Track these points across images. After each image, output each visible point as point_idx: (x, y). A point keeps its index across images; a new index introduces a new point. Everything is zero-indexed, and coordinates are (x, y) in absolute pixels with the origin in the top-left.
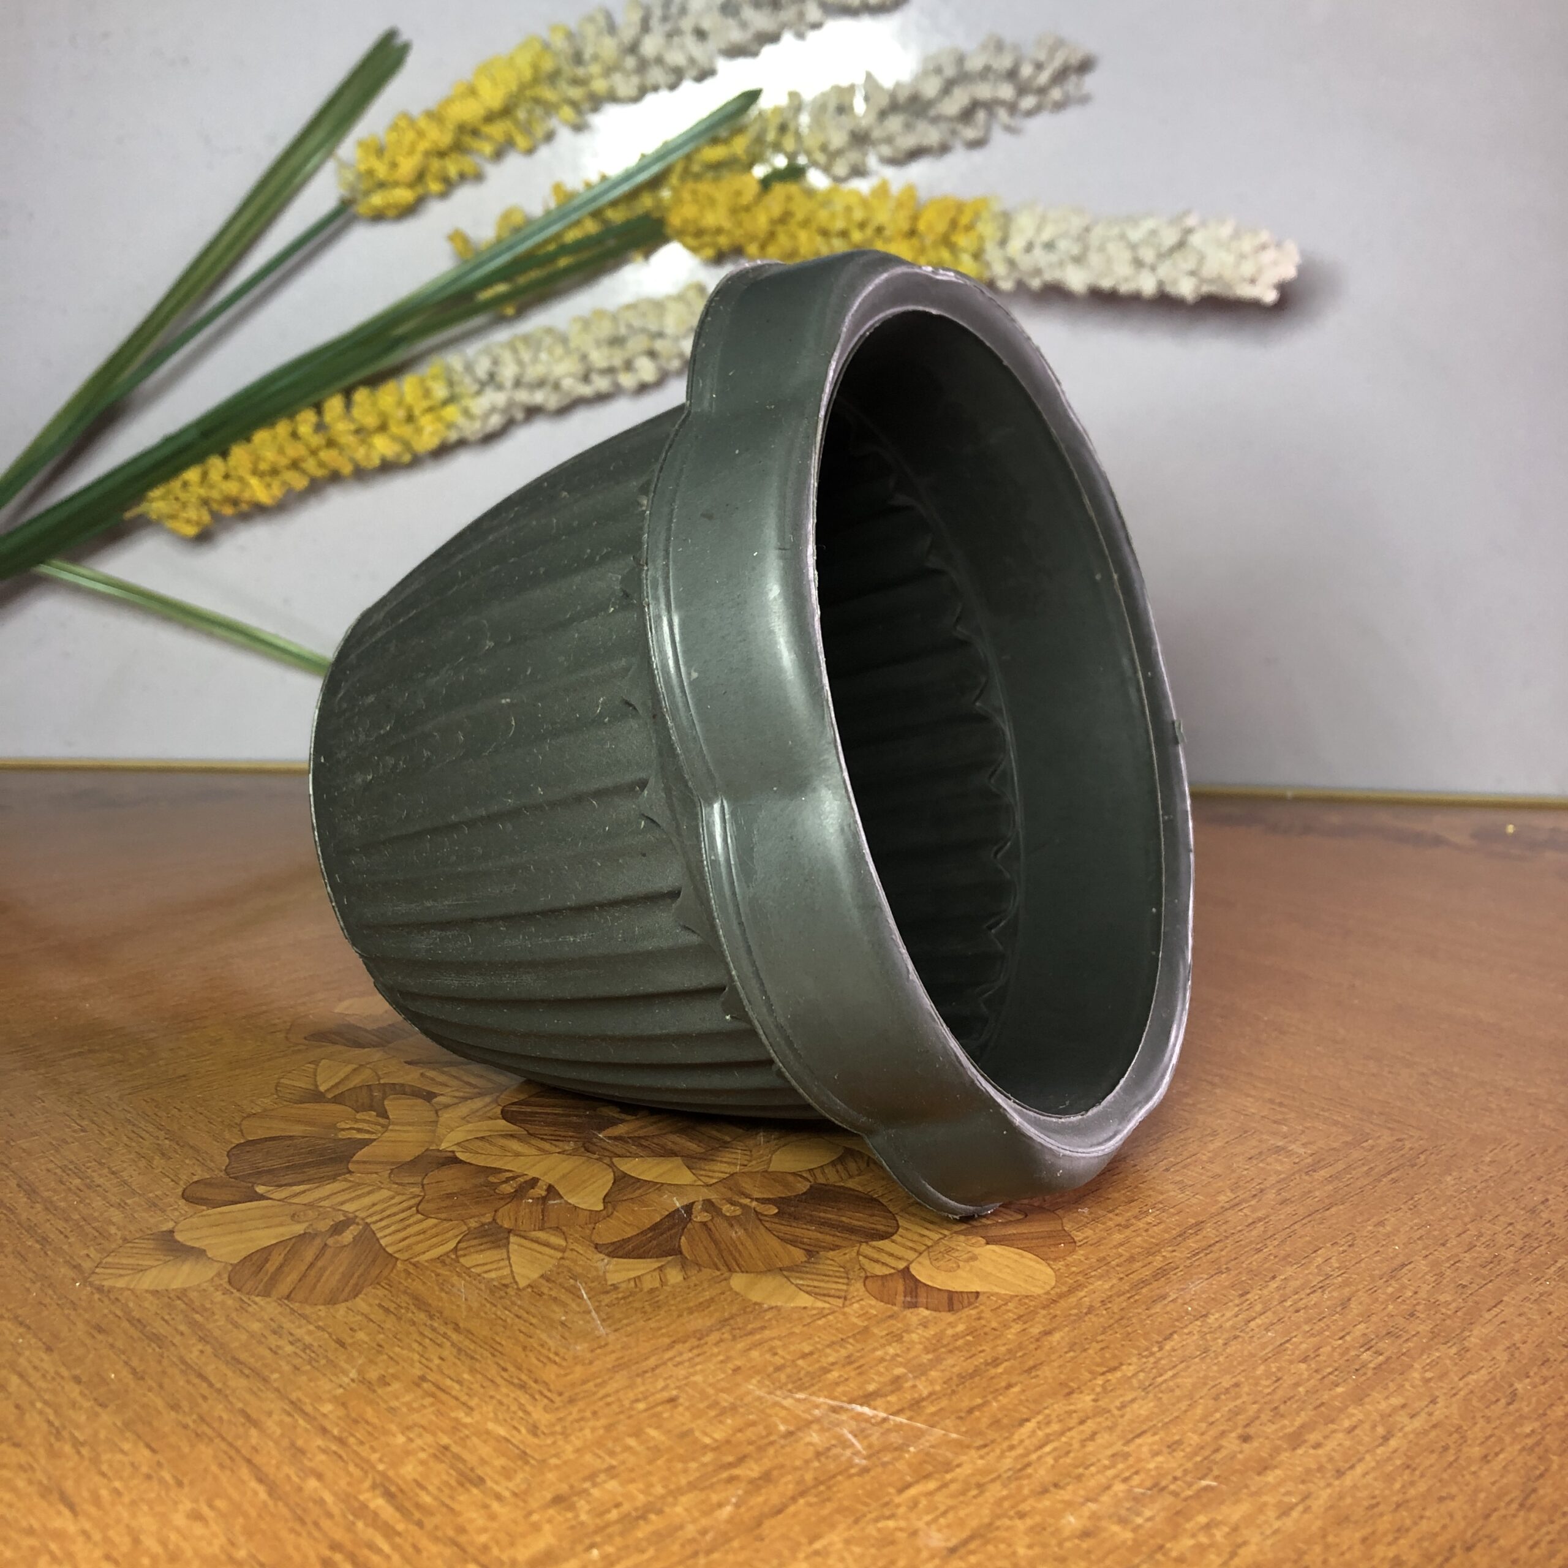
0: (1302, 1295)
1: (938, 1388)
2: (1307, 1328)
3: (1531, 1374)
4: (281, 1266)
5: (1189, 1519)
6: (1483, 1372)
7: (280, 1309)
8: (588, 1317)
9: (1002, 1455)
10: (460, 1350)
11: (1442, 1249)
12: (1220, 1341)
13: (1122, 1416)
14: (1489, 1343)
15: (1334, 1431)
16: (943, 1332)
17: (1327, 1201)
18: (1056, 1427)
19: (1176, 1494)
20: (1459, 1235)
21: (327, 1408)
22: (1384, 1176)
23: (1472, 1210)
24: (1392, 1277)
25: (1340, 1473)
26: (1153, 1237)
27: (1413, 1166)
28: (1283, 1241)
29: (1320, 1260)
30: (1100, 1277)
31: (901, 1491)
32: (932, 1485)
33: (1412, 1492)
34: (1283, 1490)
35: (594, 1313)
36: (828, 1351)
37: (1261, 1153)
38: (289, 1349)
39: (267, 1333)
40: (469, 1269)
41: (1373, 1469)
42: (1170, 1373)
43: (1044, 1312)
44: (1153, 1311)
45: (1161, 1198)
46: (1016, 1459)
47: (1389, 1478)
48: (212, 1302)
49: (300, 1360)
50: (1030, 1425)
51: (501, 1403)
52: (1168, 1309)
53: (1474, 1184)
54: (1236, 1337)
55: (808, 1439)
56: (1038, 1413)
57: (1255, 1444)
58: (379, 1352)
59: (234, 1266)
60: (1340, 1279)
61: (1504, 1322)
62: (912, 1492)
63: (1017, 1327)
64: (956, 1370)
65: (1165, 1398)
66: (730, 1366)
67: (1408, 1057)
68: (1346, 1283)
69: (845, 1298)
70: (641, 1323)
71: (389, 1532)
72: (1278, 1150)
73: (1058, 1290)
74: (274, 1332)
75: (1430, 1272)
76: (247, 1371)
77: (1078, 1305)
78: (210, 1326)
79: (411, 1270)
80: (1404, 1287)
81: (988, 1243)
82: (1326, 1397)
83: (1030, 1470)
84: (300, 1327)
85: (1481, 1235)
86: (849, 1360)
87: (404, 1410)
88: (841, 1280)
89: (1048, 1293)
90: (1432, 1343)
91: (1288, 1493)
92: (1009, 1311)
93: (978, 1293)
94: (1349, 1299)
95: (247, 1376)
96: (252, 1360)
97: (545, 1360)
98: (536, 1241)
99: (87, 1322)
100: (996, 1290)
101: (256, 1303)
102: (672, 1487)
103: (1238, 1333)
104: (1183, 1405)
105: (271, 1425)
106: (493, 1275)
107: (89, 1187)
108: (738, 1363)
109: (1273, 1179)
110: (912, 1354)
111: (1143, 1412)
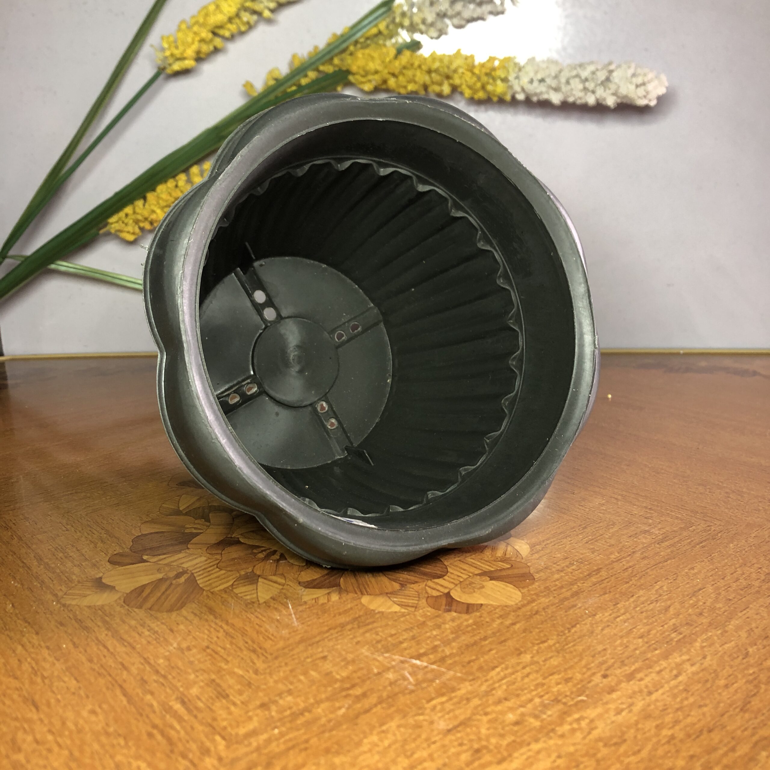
0: (646, 604)
1: (454, 651)
2: (645, 621)
3: (758, 644)
4: (149, 594)
5: (570, 715)
6: (733, 643)
7: (146, 615)
8: (290, 617)
9: (481, 685)
10: (227, 633)
11: (722, 581)
12: (600, 628)
13: (544, 665)
14: (738, 628)
15: (651, 673)
16: (461, 623)
17: (666, 557)
18: (510, 671)
19: (565, 704)
20: (732, 574)
21: (161, 661)
22: (698, 544)
23: (741, 561)
24: (694, 595)
25: (650, 693)
26: (574, 576)
27: (713, 539)
28: (640, 578)
29: (658, 587)
30: (544, 596)
31: (429, 701)
32: (444, 699)
33: (686, 703)
34: (620, 702)
35: (293, 616)
36: (404, 633)
37: (636, 534)
38: (147, 633)
39: (138, 626)
40: (237, 594)
41: (668, 691)
42: (572, 644)
43: (513, 614)
44: (568, 613)
45: (581, 556)
46: (488, 686)
47: (675, 696)
48: (115, 612)
49: (151, 639)
50: (498, 670)
51: (242, 659)
52: (576, 612)
53: (744, 548)
54: (608, 626)
55: (387, 676)
56: (502, 663)
57: (609, 679)
58: (189, 635)
59: (127, 594)
60: (666, 596)
61: (748, 618)
62: (434, 702)
63: (498, 621)
64: (466, 642)
65: (567, 656)
66: (355, 640)
67: (720, 484)
68: (669, 599)
69: (416, 607)
70: (315, 620)
71: (180, 719)
72: (645, 532)
73: (522, 603)
74: (141, 625)
75: (713, 592)
76: (126, 644)
77: (531, 610)
78: (112, 622)
79: (210, 595)
80: (698, 600)
81: (491, 580)
82: (649, 655)
83: (494, 692)
84: (153, 623)
85: (743, 574)
86: (413, 638)
87: (196, 662)
88: (415, 599)
89: (517, 604)
90: (709, 628)
91: (622, 703)
92: (496, 613)
93: (482, 605)
94: (670, 607)
95: (125, 646)
96: (129, 639)
97: (266, 638)
98: (271, 581)
99: (56, 621)
100: (491, 603)
101: (135, 612)
102: (318, 699)
103: (610, 624)
104: (576, 660)
105: (134, 670)
106: (248, 597)
107: (66, 557)
108: (359, 639)
109: (641, 546)
110: (444, 635)
111: (556, 663)
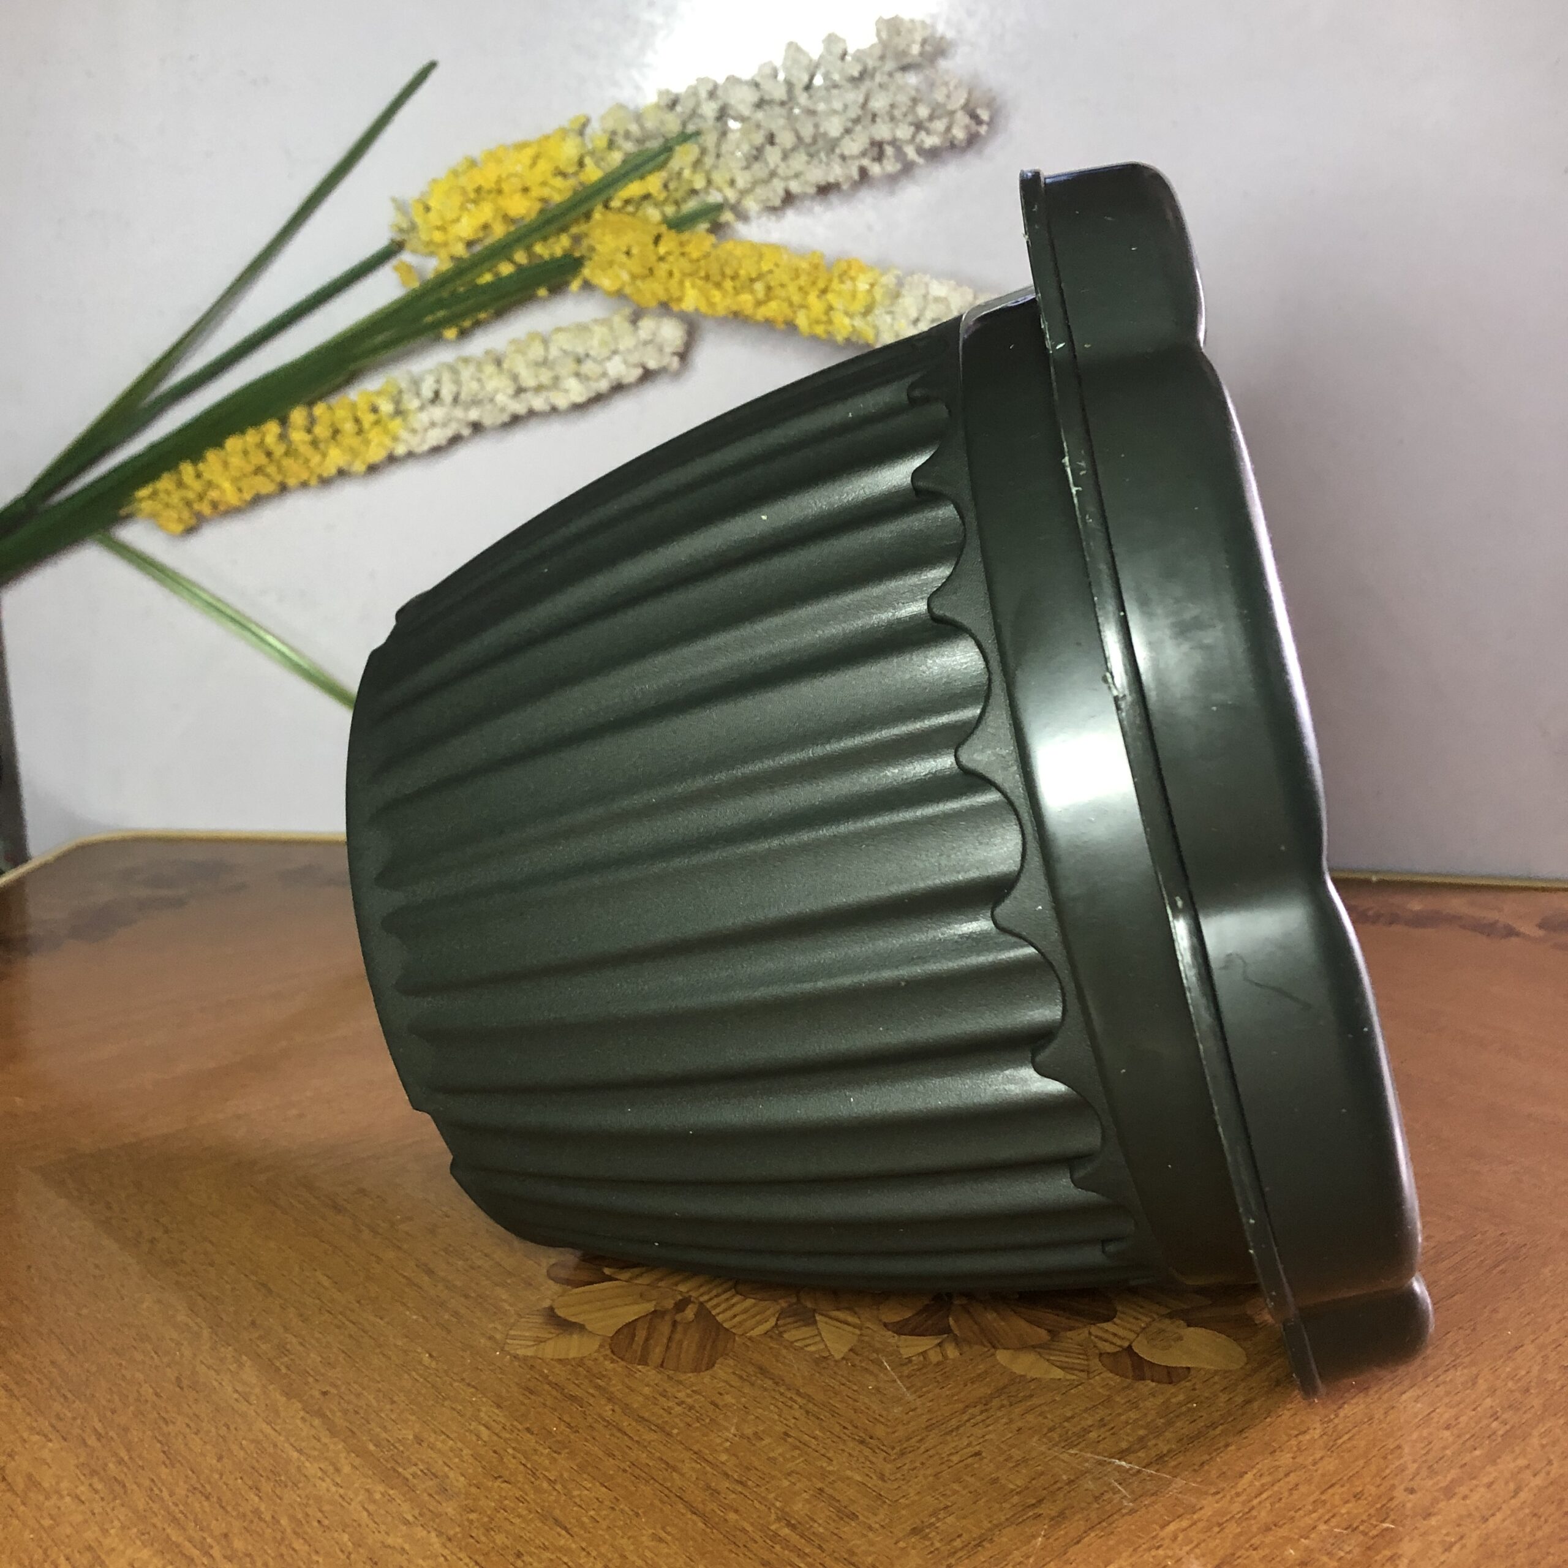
0: (1439, 1372)
1: (1173, 1446)
2: (1446, 1400)
4: (647, 1340)
5: (1378, 1553)
7: (659, 1376)
8: (895, 1385)
9: (1232, 1501)
10: (807, 1412)
11: (1546, 1334)
12: (1381, 1411)
13: (1316, 1471)
15: (1477, 1486)
16: (1169, 1399)
18: (1266, 1479)
19: (1365, 1534)
21: (724, 1457)
22: (1494, 1267)
24: (1509, 1359)
25: (1485, 1520)
27: (1517, 1258)
31: (1163, 1527)
32: (1185, 1523)
33: (1539, 1534)
34: (1444, 1532)
35: (899, 1382)
36: (1085, 1415)
38: (678, 1409)
39: (658, 1396)
40: (792, 1343)
41: (1510, 1516)
42: (1346, 1437)
46: (1244, 1503)
47: (1521, 1524)
49: (690, 1419)
50: (1249, 1476)
51: (850, 1454)
54: (1393, 1407)
55: (1086, 1486)
56: (1253, 1467)
57: (1419, 1495)
58: (747, 1413)
59: (612, 1338)
62: (1172, 1527)
63: (1224, 1397)
64: (1184, 1432)
65: (1346, 1455)
66: (1015, 1426)
67: (1503, 1155)
68: (1473, 1363)
69: (1088, 1372)
70: (937, 1391)
71: (802, 1555)
73: (1250, 1366)
74: (662, 1395)
76: (652, 1427)
79: (749, 1343)
81: (1189, 1326)
82: (1467, 1458)
83: (1254, 1513)
84: (679, 1391)
86: (1102, 1423)
87: (781, 1459)
88: (1081, 1357)
89: (1242, 1368)
91: (1447, 1534)
93: (1188, 1368)
94: (1477, 1376)
95: (654, 1431)
96: (654, 1418)
97: (873, 1420)
98: (830, 1318)
99: (518, 1385)
100: (1202, 1365)
101: (639, 1371)
102: (995, 1522)
103: (1393, 1404)
104: (1361, 1462)
105: (688, 1472)
106: (812, 1349)
107: (472, 1268)
108: (1020, 1424)
110: (1149, 1418)
111: (1331, 1468)
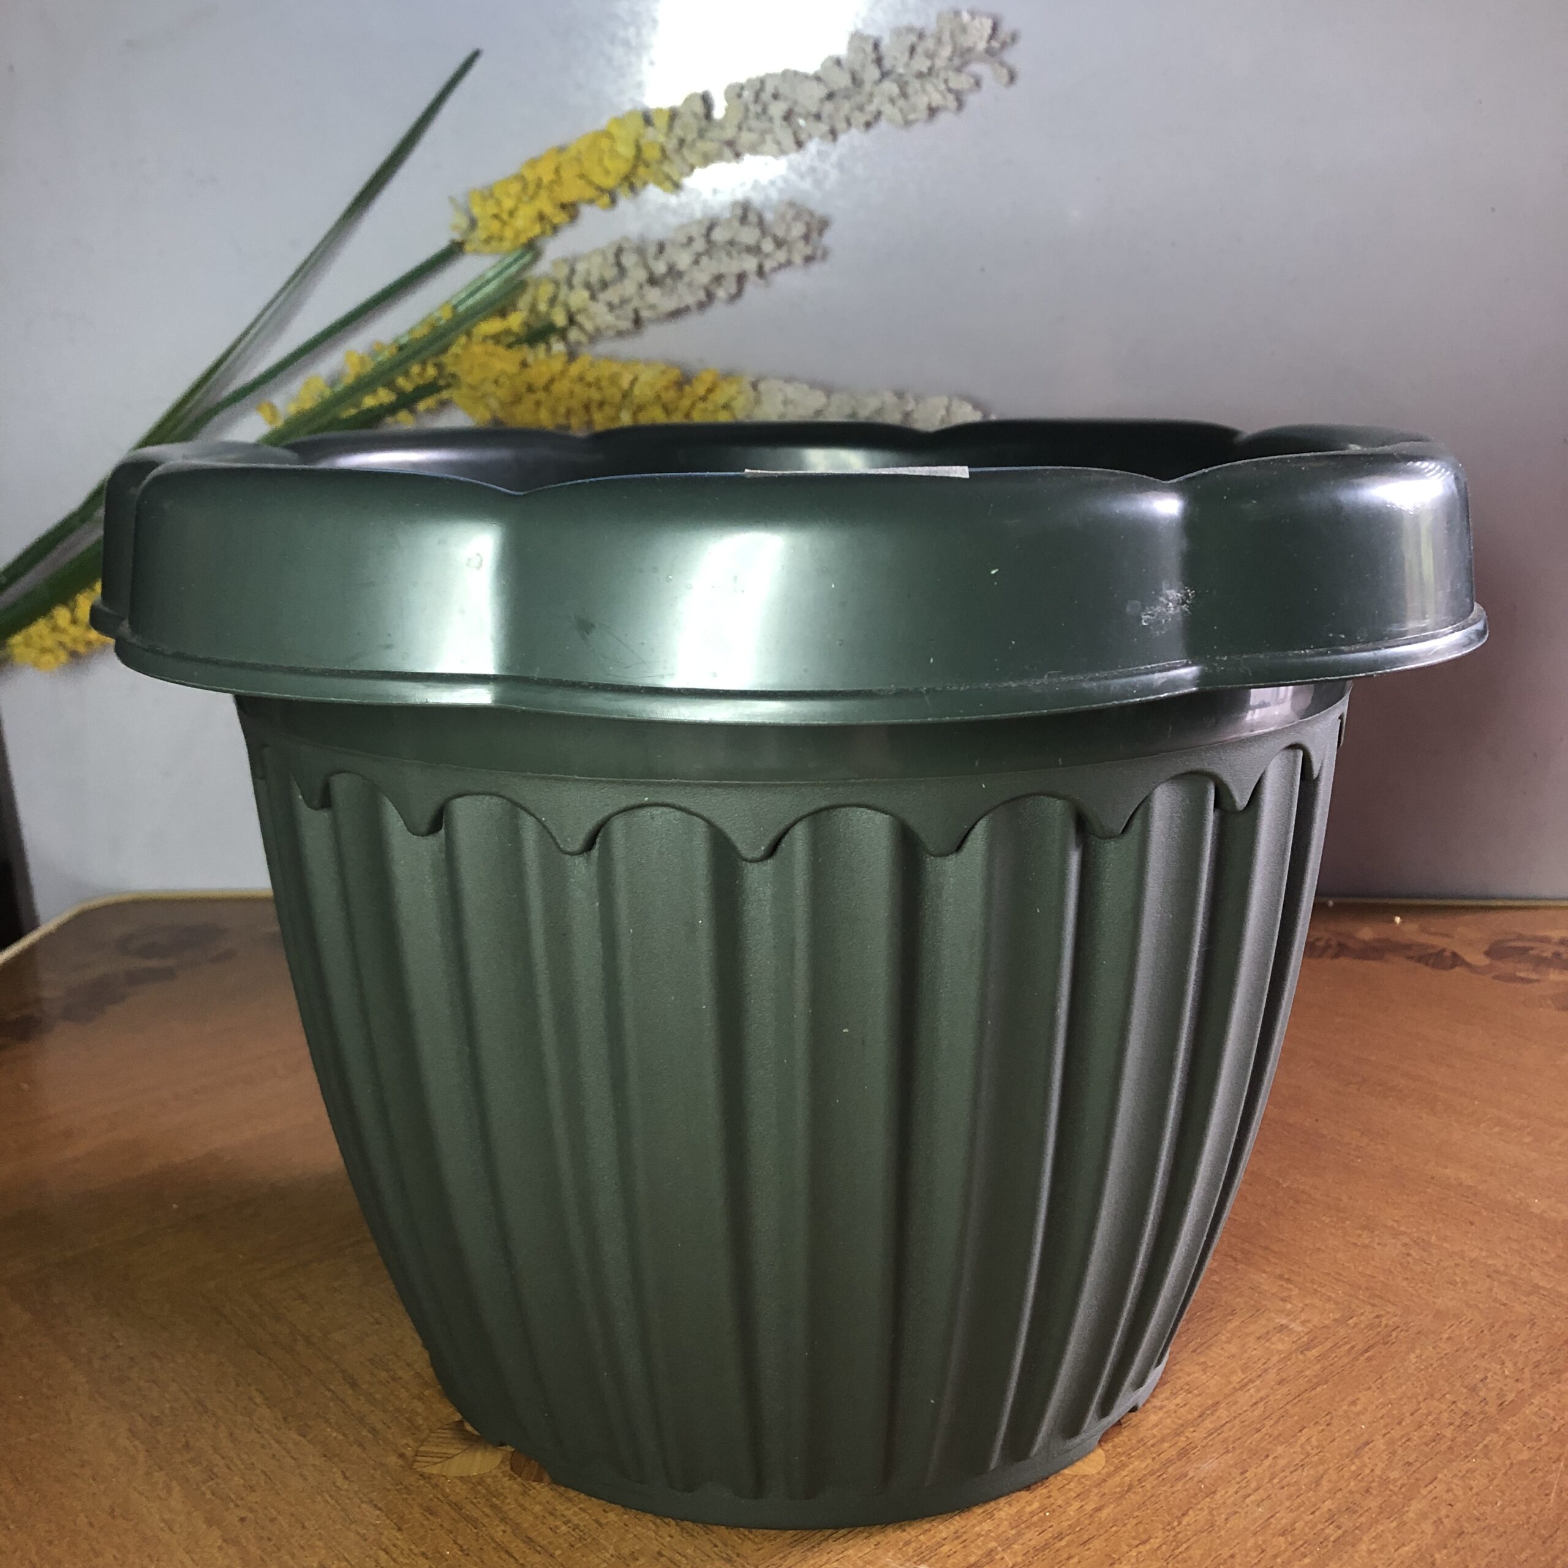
1: (1019, 1559)
2: (1288, 1504)
3: (1449, 1545)
6: (1413, 1544)
7: (552, 1493)
11: (1398, 1427)
12: (1223, 1516)
14: (1423, 1516)
16: (1024, 1508)
17: (1315, 1380)
20: (1412, 1415)
22: (1362, 1354)
23: (1426, 1388)
24: (1356, 1456)
26: (1179, 1418)
27: (1386, 1343)
28: (1277, 1422)
29: (1303, 1439)
30: (1138, 1457)
37: (1268, 1333)
38: (564, 1528)
39: (546, 1514)
43: (1096, 1491)
44: (1175, 1489)
45: (1188, 1379)
48: (503, 1488)
49: (573, 1539)
52: (1187, 1487)
53: (1432, 1362)
54: (1235, 1513)
60: (1316, 1457)
61: (1436, 1498)
63: (1076, 1505)
64: (1033, 1543)
67: (1395, 1225)
68: (1322, 1461)
72: (1282, 1328)
73: (1106, 1470)
74: (551, 1514)
75: (1385, 1450)
76: (539, 1549)
77: (1121, 1485)
78: (506, 1508)
80: (1365, 1465)
84: (568, 1509)
85: (1429, 1414)
89: (1099, 1473)
90: (1379, 1517)
92: (1071, 1490)
95: (540, 1553)
96: (540, 1539)
97: (742, 1537)
99: (420, 1505)
101: (534, 1488)
103: (1236, 1509)
109: (1275, 1359)
110: (1001, 1529)
